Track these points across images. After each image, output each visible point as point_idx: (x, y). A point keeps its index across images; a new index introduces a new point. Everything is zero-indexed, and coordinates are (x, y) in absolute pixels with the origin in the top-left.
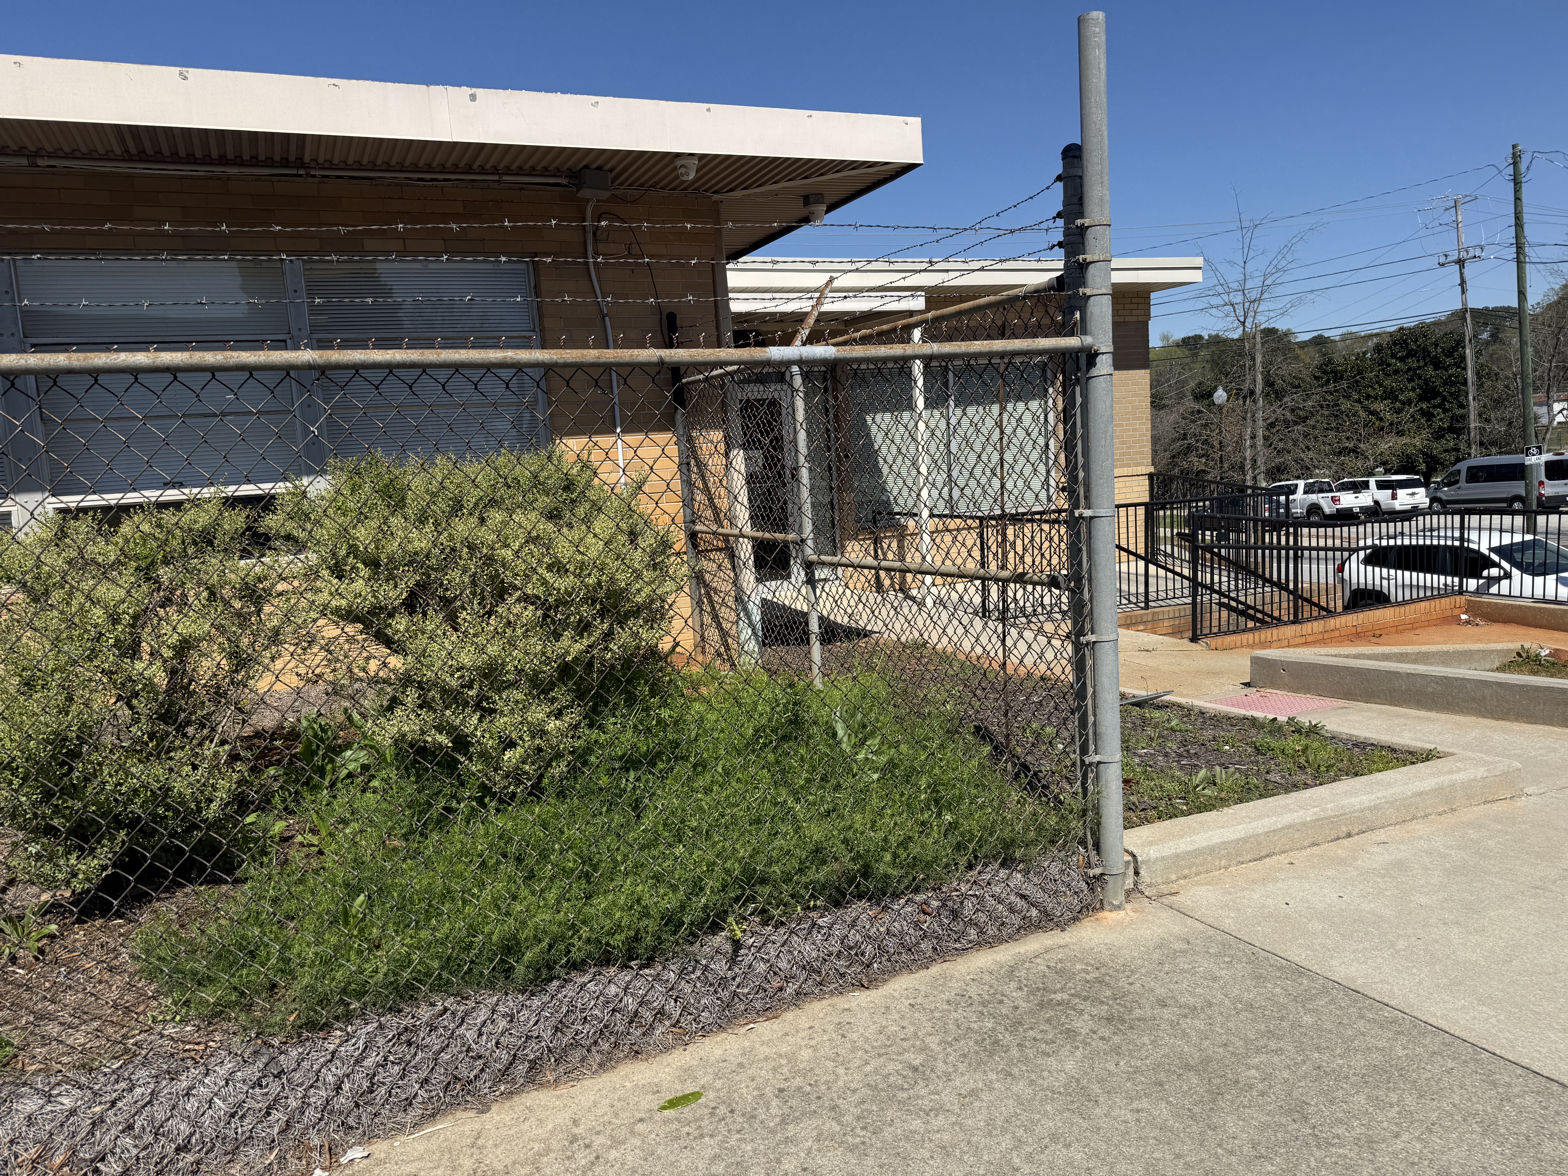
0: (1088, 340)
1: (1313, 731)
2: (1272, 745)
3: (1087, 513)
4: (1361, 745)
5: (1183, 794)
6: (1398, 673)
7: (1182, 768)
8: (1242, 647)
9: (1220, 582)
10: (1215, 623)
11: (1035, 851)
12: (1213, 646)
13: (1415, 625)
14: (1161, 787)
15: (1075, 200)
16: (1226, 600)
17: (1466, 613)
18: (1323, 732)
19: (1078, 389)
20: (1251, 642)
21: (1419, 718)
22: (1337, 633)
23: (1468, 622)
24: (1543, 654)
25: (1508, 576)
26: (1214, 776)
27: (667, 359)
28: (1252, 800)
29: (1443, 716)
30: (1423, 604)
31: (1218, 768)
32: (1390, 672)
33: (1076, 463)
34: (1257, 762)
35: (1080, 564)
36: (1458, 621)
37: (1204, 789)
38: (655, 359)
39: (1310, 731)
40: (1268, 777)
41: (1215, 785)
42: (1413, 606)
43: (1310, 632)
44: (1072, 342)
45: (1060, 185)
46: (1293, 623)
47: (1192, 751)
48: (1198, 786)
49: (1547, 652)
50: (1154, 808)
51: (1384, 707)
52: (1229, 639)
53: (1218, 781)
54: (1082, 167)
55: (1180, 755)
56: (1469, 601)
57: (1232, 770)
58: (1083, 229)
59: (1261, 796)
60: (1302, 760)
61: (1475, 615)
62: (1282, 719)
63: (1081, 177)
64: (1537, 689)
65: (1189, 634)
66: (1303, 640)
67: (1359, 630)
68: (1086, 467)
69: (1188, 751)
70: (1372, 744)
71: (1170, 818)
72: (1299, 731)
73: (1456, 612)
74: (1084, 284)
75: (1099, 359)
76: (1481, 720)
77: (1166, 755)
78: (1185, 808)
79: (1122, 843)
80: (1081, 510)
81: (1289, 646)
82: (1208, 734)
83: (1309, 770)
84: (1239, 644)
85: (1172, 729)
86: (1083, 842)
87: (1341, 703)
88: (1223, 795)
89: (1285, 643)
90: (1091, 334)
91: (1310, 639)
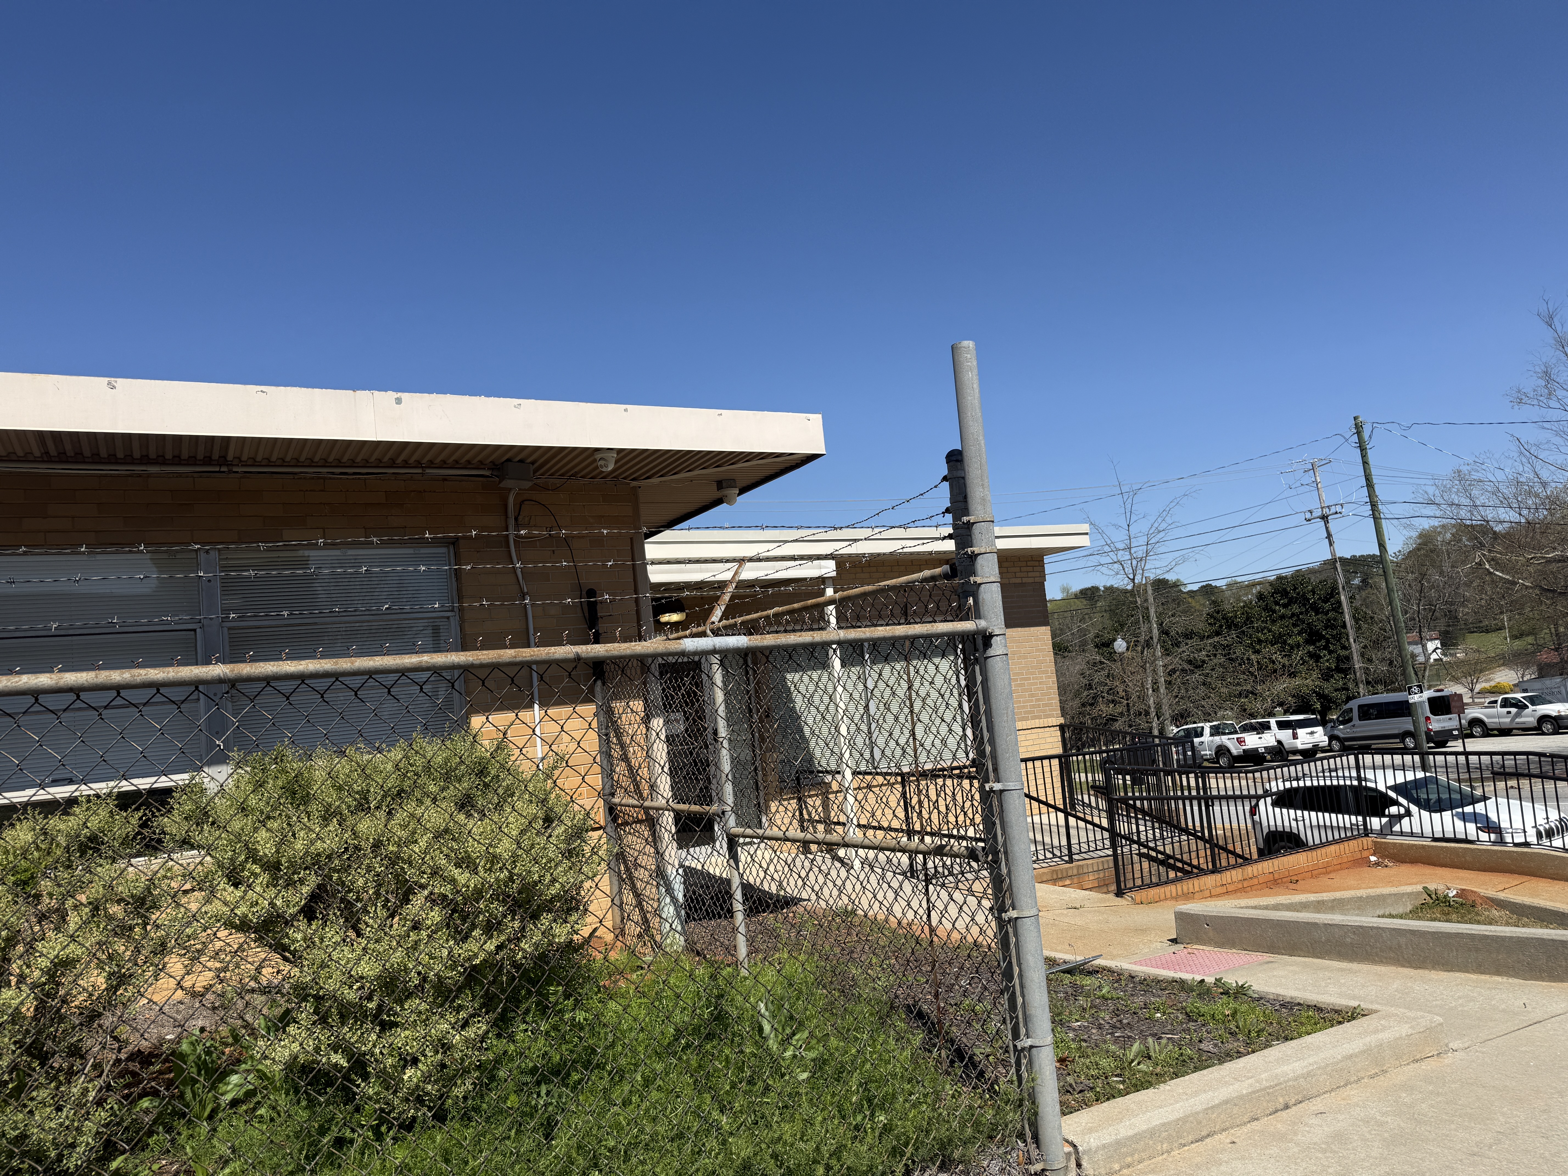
0: (982, 624)
1: (1240, 992)
2: (1202, 1010)
3: (997, 786)
4: (1289, 1005)
5: (1118, 1071)
6: (1316, 924)
7: (1116, 1040)
8: (1166, 900)
9: (1138, 832)
10: (1137, 875)
11: (972, 1150)
12: (1138, 900)
13: (1329, 869)
14: (1097, 1064)
15: (961, 498)
16: (1145, 851)
17: (1374, 854)
18: (1250, 993)
19: (977, 668)
20: (1174, 894)
21: (1342, 970)
22: (1255, 881)
23: (1377, 864)
24: (1451, 895)
25: (1408, 813)
26: (1148, 1048)
27: (583, 655)
28: (1188, 1074)
29: (1365, 967)
30: (1332, 848)
31: (1150, 1040)
32: (1308, 923)
33: (982, 738)
34: (1189, 1029)
35: (995, 837)
36: (1369, 864)
37: (1139, 1064)
38: (571, 656)
39: (1238, 992)
40: (1202, 1046)
41: (1149, 1058)
42: (1323, 850)
43: (1229, 881)
44: (968, 626)
45: (946, 484)
46: (1213, 872)
47: (1125, 1021)
48: (1133, 1061)
49: (1455, 892)
50: (1092, 1088)
51: (1307, 959)
52: (1153, 892)
53: (1152, 1054)
54: (964, 470)
55: (1114, 1027)
56: (1375, 843)
57: (1164, 1041)
58: (969, 525)
59: (1196, 1069)
60: (1232, 1026)
61: (1383, 857)
62: (1210, 980)
63: (964, 478)
64: (1449, 935)
65: (1113, 887)
66: (1224, 890)
67: (1276, 876)
68: (992, 741)
69: (1120, 1021)
70: (1299, 1004)
71: (1108, 1099)
72: (1226, 993)
73: (1365, 854)
74: (974, 573)
75: (994, 640)
76: (1401, 970)
77: (1100, 1027)
78: (1121, 1087)
79: (1060, 1133)
80: (991, 784)
81: (1211, 896)
82: (1139, 1000)
83: (1240, 1036)
84: (1162, 897)
85: (1103, 997)
86: (1021, 1136)
87: (1267, 957)
88: (1158, 1069)
89: (1207, 893)
90: (985, 619)
91: (1230, 888)
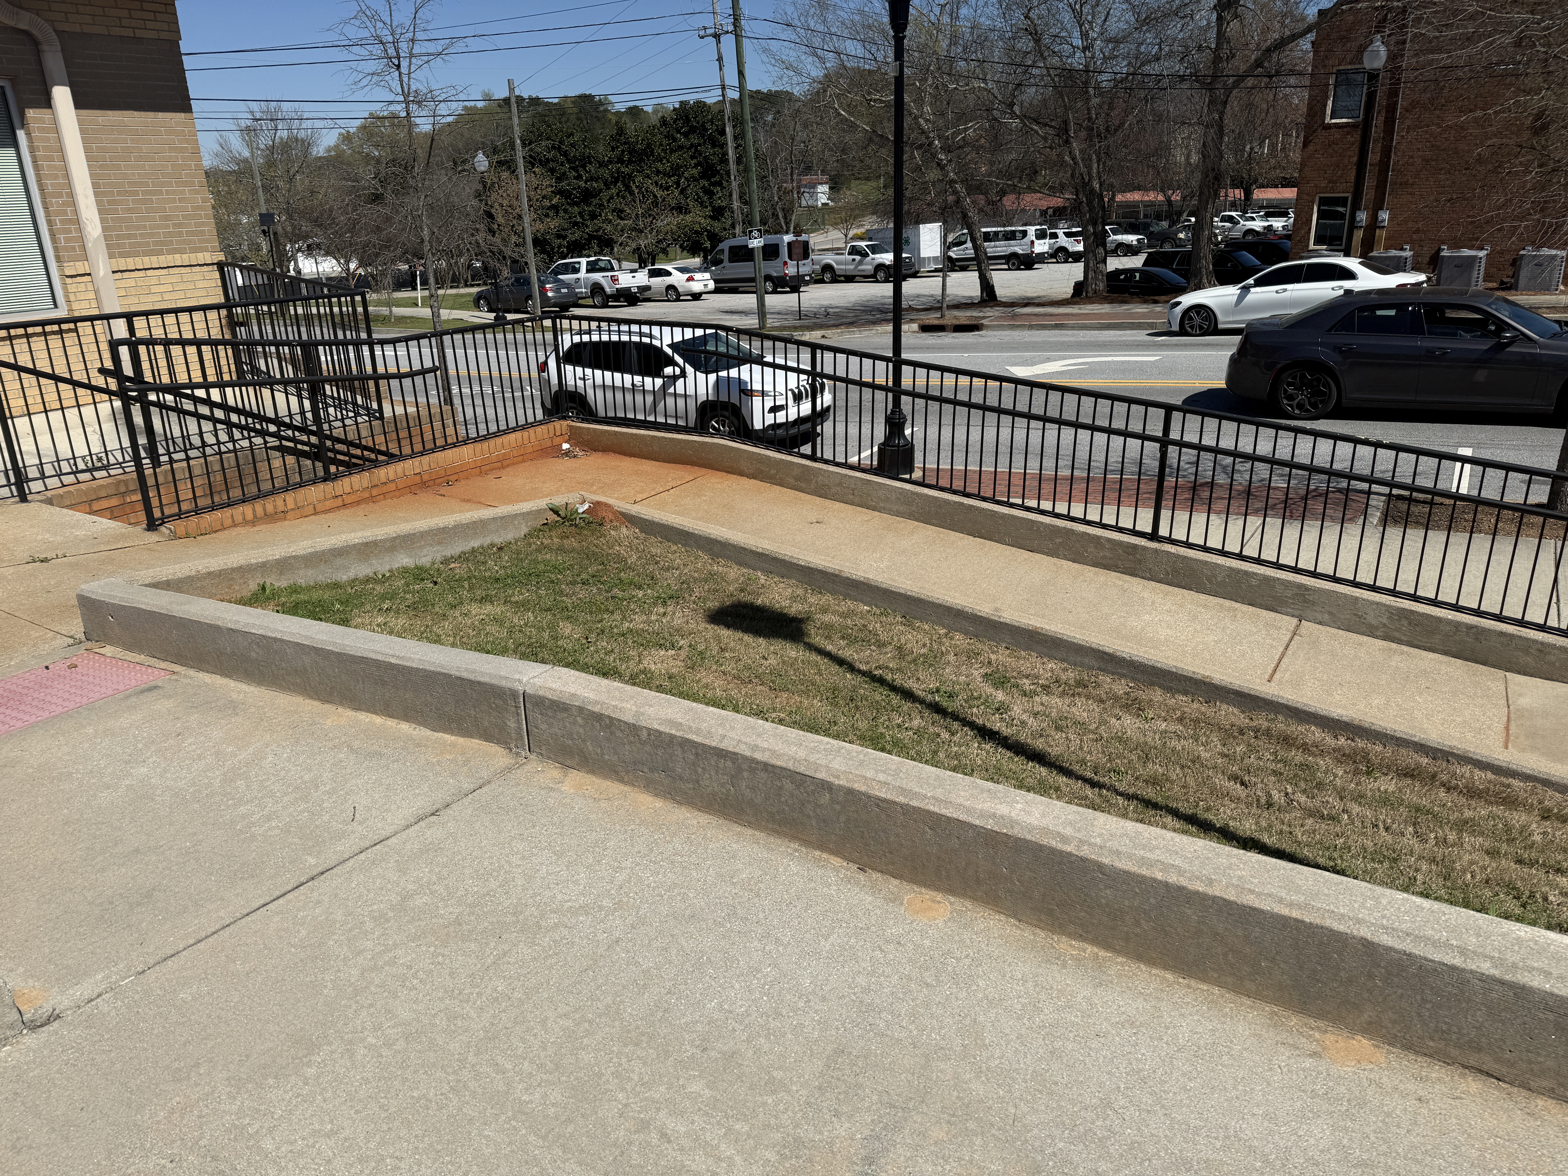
8: (235, 525)
12: (177, 532)
17: (568, 441)
22: (392, 486)
23: (568, 453)
25: (684, 374)
30: (512, 436)
36: (559, 454)
42: (499, 440)
43: (348, 489)
46: (325, 480)
49: (586, 506)
52: (208, 518)
56: (570, 428)
61: (577, 444)
65: (142, 516)
66: (339, 502)
67: (426, 477)
73: (556, 441)
87: (168, 672)
91: (348, 499)
